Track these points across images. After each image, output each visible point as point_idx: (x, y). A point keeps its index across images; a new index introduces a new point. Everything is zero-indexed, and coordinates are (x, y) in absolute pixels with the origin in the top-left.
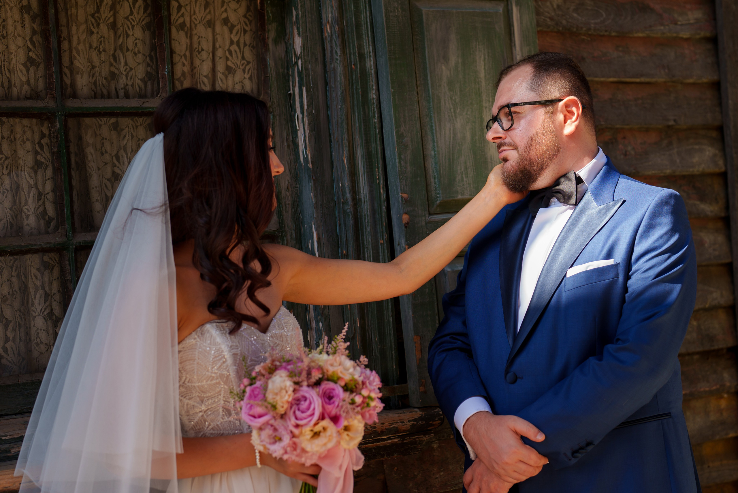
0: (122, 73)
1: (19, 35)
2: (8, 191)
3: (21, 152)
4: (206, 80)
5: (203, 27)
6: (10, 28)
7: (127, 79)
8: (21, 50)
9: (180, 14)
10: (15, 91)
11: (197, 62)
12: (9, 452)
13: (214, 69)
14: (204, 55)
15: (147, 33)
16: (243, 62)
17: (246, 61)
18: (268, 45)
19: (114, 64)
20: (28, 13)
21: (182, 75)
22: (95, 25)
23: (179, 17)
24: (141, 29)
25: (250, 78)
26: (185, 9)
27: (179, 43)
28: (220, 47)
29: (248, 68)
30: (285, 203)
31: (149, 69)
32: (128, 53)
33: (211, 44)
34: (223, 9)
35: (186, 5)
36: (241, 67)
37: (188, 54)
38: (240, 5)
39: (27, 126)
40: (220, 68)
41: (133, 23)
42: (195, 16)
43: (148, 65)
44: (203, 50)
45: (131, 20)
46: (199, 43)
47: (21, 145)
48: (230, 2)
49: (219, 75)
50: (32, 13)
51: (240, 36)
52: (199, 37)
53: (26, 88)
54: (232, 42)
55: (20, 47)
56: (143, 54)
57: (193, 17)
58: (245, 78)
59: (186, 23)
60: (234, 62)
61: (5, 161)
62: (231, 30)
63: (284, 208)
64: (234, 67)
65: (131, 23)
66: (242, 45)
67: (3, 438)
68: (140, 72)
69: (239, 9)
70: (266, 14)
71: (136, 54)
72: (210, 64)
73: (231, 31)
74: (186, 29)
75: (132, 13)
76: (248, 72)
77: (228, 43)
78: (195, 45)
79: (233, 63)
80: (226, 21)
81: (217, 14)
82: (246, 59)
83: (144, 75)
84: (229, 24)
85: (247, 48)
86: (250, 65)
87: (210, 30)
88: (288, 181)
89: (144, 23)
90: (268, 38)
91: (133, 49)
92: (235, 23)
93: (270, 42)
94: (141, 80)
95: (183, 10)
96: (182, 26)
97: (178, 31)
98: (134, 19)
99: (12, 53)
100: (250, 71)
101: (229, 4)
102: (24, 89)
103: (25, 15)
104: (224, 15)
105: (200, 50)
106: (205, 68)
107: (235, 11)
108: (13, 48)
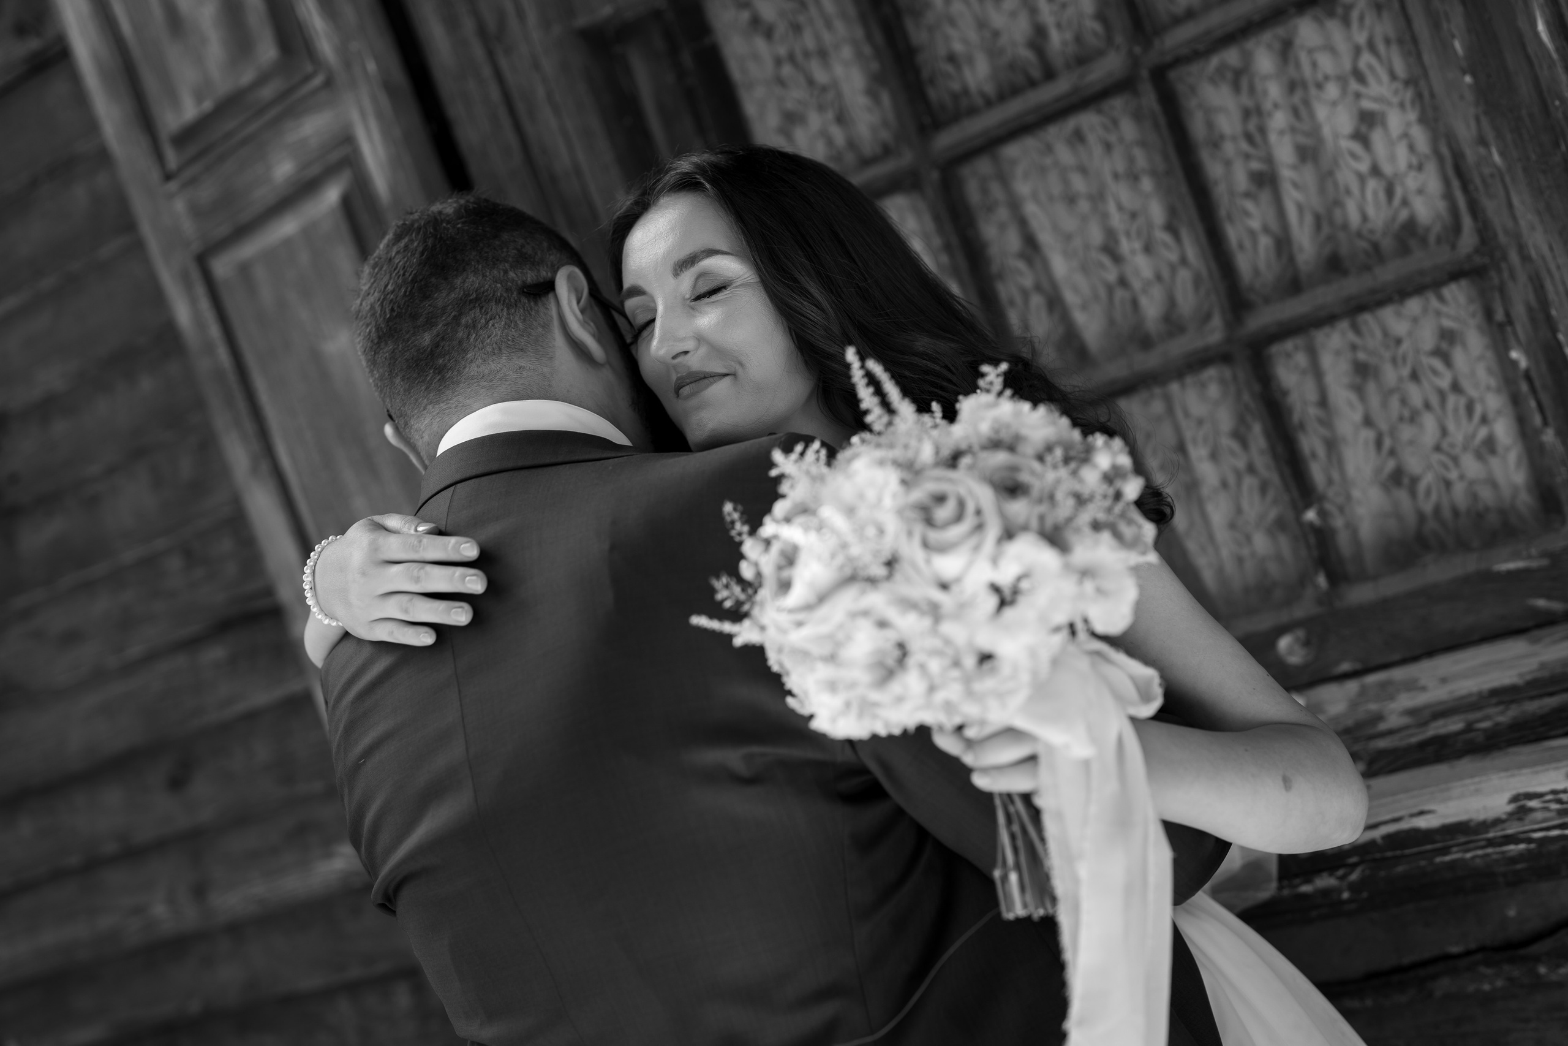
108: (839, 70)
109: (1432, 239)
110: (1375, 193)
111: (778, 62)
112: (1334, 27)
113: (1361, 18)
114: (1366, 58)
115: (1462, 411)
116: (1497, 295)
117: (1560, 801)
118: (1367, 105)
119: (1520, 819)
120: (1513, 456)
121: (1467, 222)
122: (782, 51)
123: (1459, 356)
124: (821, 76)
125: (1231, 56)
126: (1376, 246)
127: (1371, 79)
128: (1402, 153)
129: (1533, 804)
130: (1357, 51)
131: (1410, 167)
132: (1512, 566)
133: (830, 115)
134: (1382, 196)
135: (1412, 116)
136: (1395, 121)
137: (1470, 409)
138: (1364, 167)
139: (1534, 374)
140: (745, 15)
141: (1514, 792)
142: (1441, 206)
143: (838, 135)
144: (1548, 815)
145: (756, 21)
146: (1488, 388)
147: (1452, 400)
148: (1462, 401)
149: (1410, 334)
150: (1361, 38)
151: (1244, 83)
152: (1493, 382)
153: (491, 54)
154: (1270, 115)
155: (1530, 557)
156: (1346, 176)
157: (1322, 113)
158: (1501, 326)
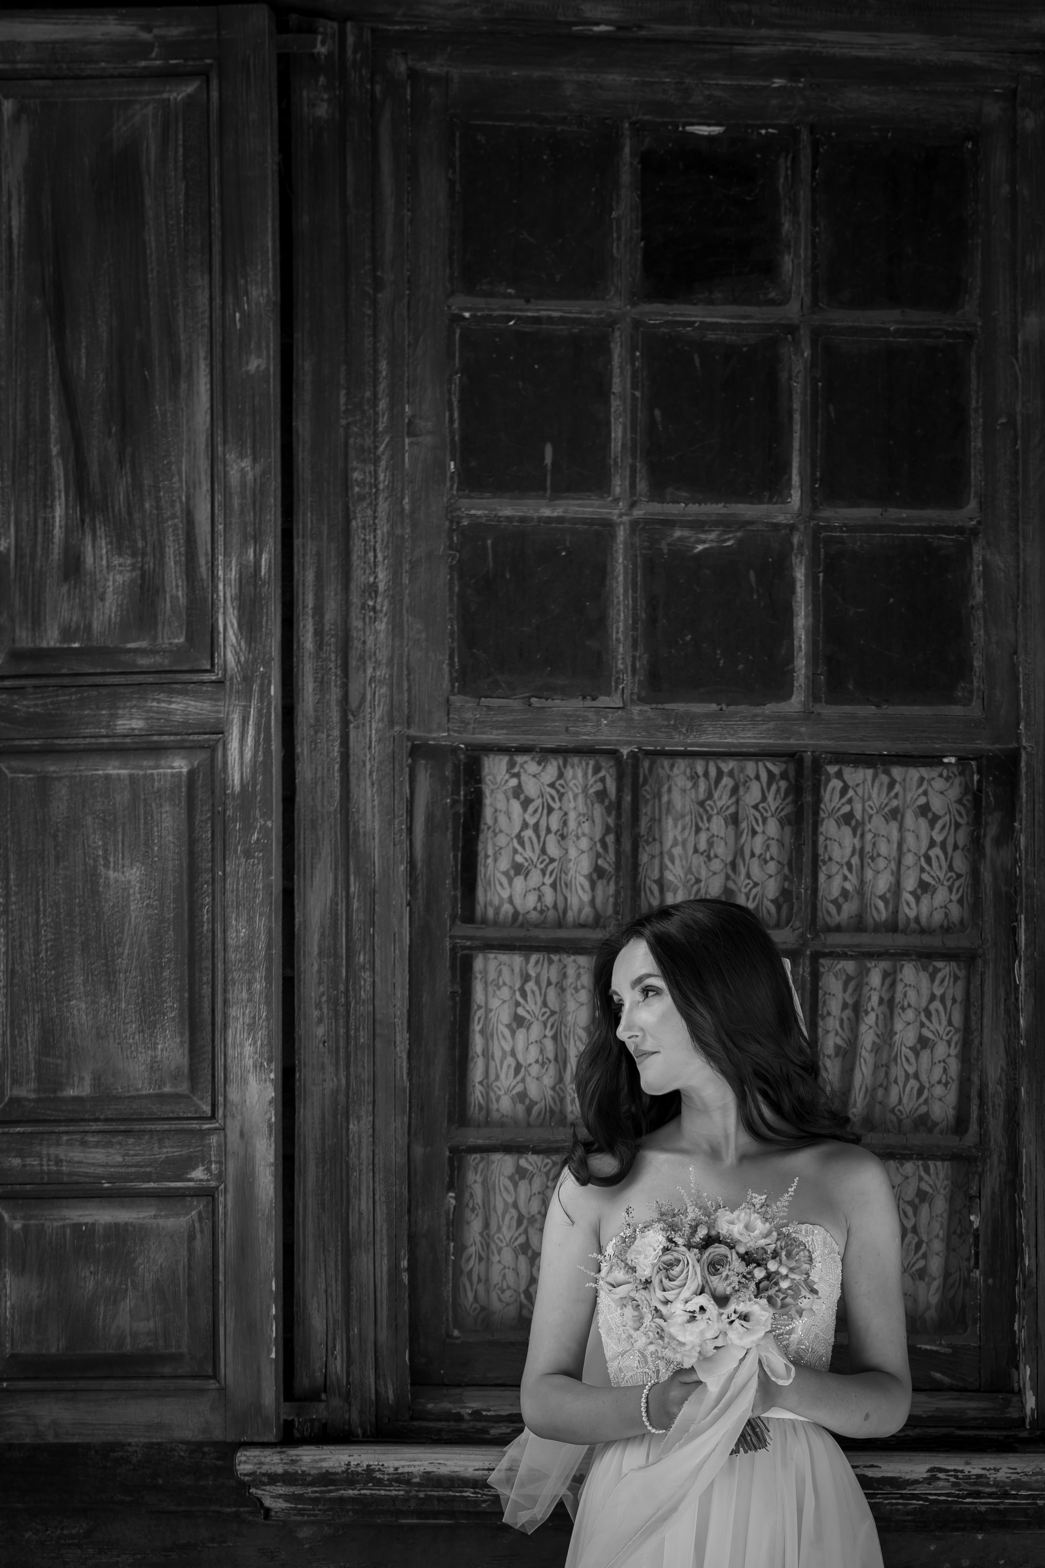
0: (740, 891)
1: (584, 835)
2: (550, 1061)
3: (571, 1005)
4: (881, 904)
5: (883, 819)
6: (572, 825)
7: (748, 899)
8: (585, 856)
9: (844, 800)
10: (570, 915)
11: (869, 874)
12: (487, 1433)
13: (897, 887)
14: (881, 863)
15: (788, 829)
16: (950, 874)
17: (956, 873)
18: (984, 847)
19: (732, 875)
20: (602, 802)
21: (841, 895)
22: (705, 818)
23: (843, 805)
24: (777, 823)
25: (960, 901)
26: (855, 792)
27: (840, 845)
28: (909, 851)
29: (957, 884)
30: (993, 1102)
31: (786, 885)
32: (755, 860)
33: (895, 846)
34: (921, 790)
35: (858, 785)
36: (945, 883)
37: (855, 861)
38: (952, 784)
39: (584, 968)
40: (910, 883)
41: (765, 814)
42: (871, 803)
43: (786, 878)
44: (879, 855)
45: (762, 810)
46: (874, 844)
47: (572, 995)
48: (933, 779)
49: (907, 896)
50: (607, 803)
51: (949, 833)
52: (875, 835)
53: (587, 910)
54: (932, 844)
55: (583, 852)
56: (779, 862)
57: (867, 804)
58: (951, 901)
59: (855, 813)
60: (934, 875)
61: (549, 1018)
62: (932, 823)
63: (991, 1112)
64: (933, 882)
65: (762, 815)
66: (950, 849)
67: (484, 1413)
68: (772, 889)
69: (950, 791)
70: (984, 797)
71: (766, 862)
72: (892, 879)
73: (932, 827)
74: (853, 823)
75: (764, 799)
76: (958, 891)
77: (925, 844)
78: (868, 848)
79: (932, 877)
80: (924, 810)
81: (908, 799)
82: (956, 870)
83: (777, 894)
84: (930, 815)
85: (959, 852)
86: (962, 880)
87: (894, 826)
88: (1002, 1068)
89: (783, 814)
90: (985, 836)
91: (761, 855)
92: (940, 812)
93: (988, 843)
94: (772, 901)
95: (851, 793)
96: (848, 818)
97: (839, 827)
98: (767, 808)
99: (570, 860)
100: (961, 890)
101: (932, 783)
102: (584, 912)
103: (597, 806)
104: (922, 800)
105: (875, 855)
106: (883, 883)
107: (942, 793)
108: (573, 853)
109: (937, 1130)
110: (912, 1088)
111: (525, 825)
112: (924, 977)
113: (942, 981)
114: (937, 1004)
115: (913, 1247)
116: (977, 1177)
117: (956, 1477)
118: (926, 1032)
119: (929, 1484)
120: (935, 1284)
121: (974, 1127)
122: (532, 821)
123: (924, 1209)
124: (553, 850)
125: (850, 966)
126: (900, 1121)
127: (934, 1019)
128: (937, 1072)
129: (941, 1475)
130: (933, 998)
131: (939, 1082)
132: (928, 1347)
133: (548, 881)
134: (915, 1091)
135: (953, 1051)
136: (941, 1050)
137: (918, 1246)
138: (911, 1070)
139: (981, 1233)
140: (514, 782)
141: (932, 1466)
142: (951, 1112)
143: (549, 898)
144: (946, 1484)
145: (518, 791)
146: (937, 1236)
147: (910, 1236)
148: (916, 1240)
149: (899, 1185)
150: (938, 992)
151: (852, 986)
152: (941, 1233)
153: (345, 723)
154: (867, 1013)
155: (940, 1345)
156: (897, 1071)
157: (899, 1026)
158: (971, 1198)
